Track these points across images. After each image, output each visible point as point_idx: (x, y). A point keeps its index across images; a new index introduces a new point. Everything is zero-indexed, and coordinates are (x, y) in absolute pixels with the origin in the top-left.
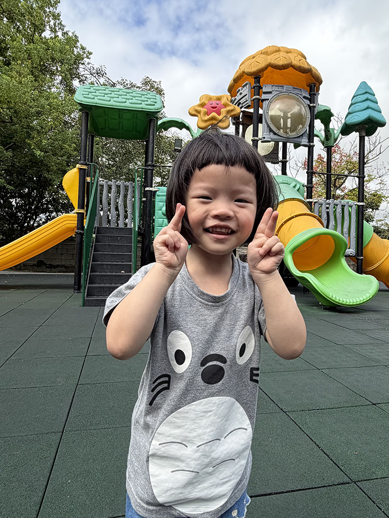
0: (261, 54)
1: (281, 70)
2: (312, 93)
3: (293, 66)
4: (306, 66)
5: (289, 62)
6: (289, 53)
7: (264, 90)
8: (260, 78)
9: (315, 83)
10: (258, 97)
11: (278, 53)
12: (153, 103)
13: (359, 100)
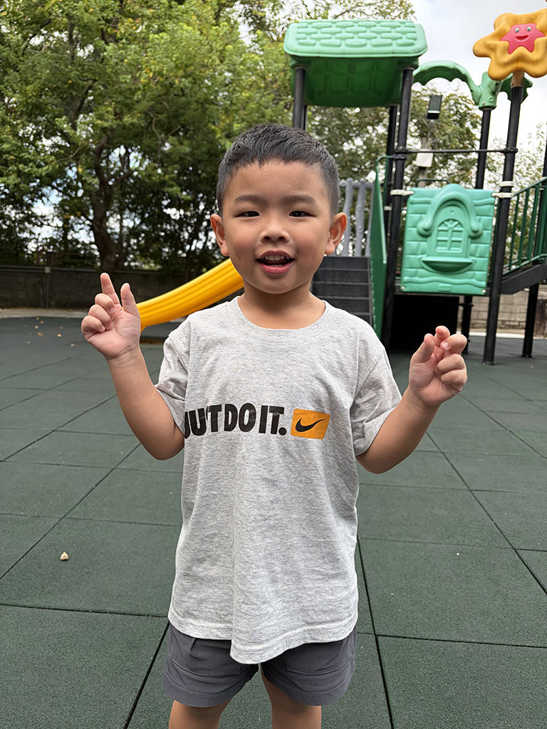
12: (413, 41)
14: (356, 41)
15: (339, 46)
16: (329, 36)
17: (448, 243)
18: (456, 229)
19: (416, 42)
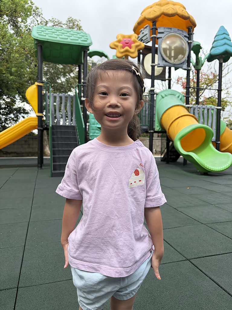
0: (157, 5)
1: (170, 17)
2: (190, 33)
3: (178, 15)
4: (186, 15)
5: (176, 11)
6: (175, 5)
8: (156, 22)
9: (192, 27)
10: (155, 36)
11: (168, 5)
12: (86, 40)
13: (220, 38)
14: (63, 36)
15: (57, 38)
16: (51, 33)
19: (88, 40)
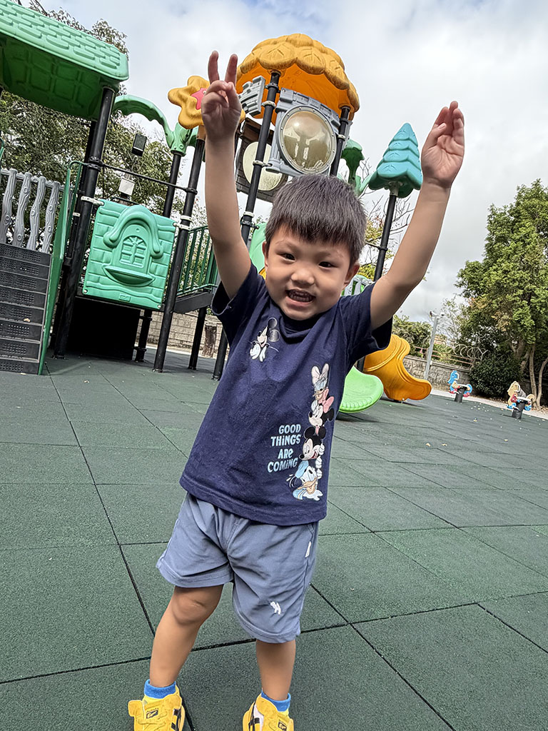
0: (286, 41)
1: (310, 73)
2: (344, 119)
3: (326, 74)
4: (343, 80)
5: (323, 66)
6: (324, 52)
7: (283, 95)
8: (279, 76)
9: (350, 107)
10: (272, 103)
11: (309, 48)
12: (115, 65)
13: (399, 147)
14: (58, 40)
15: (40, 37)
16: (29, 23)
17: (132, 257)
18: (139, 246)
19: (118, 67)
